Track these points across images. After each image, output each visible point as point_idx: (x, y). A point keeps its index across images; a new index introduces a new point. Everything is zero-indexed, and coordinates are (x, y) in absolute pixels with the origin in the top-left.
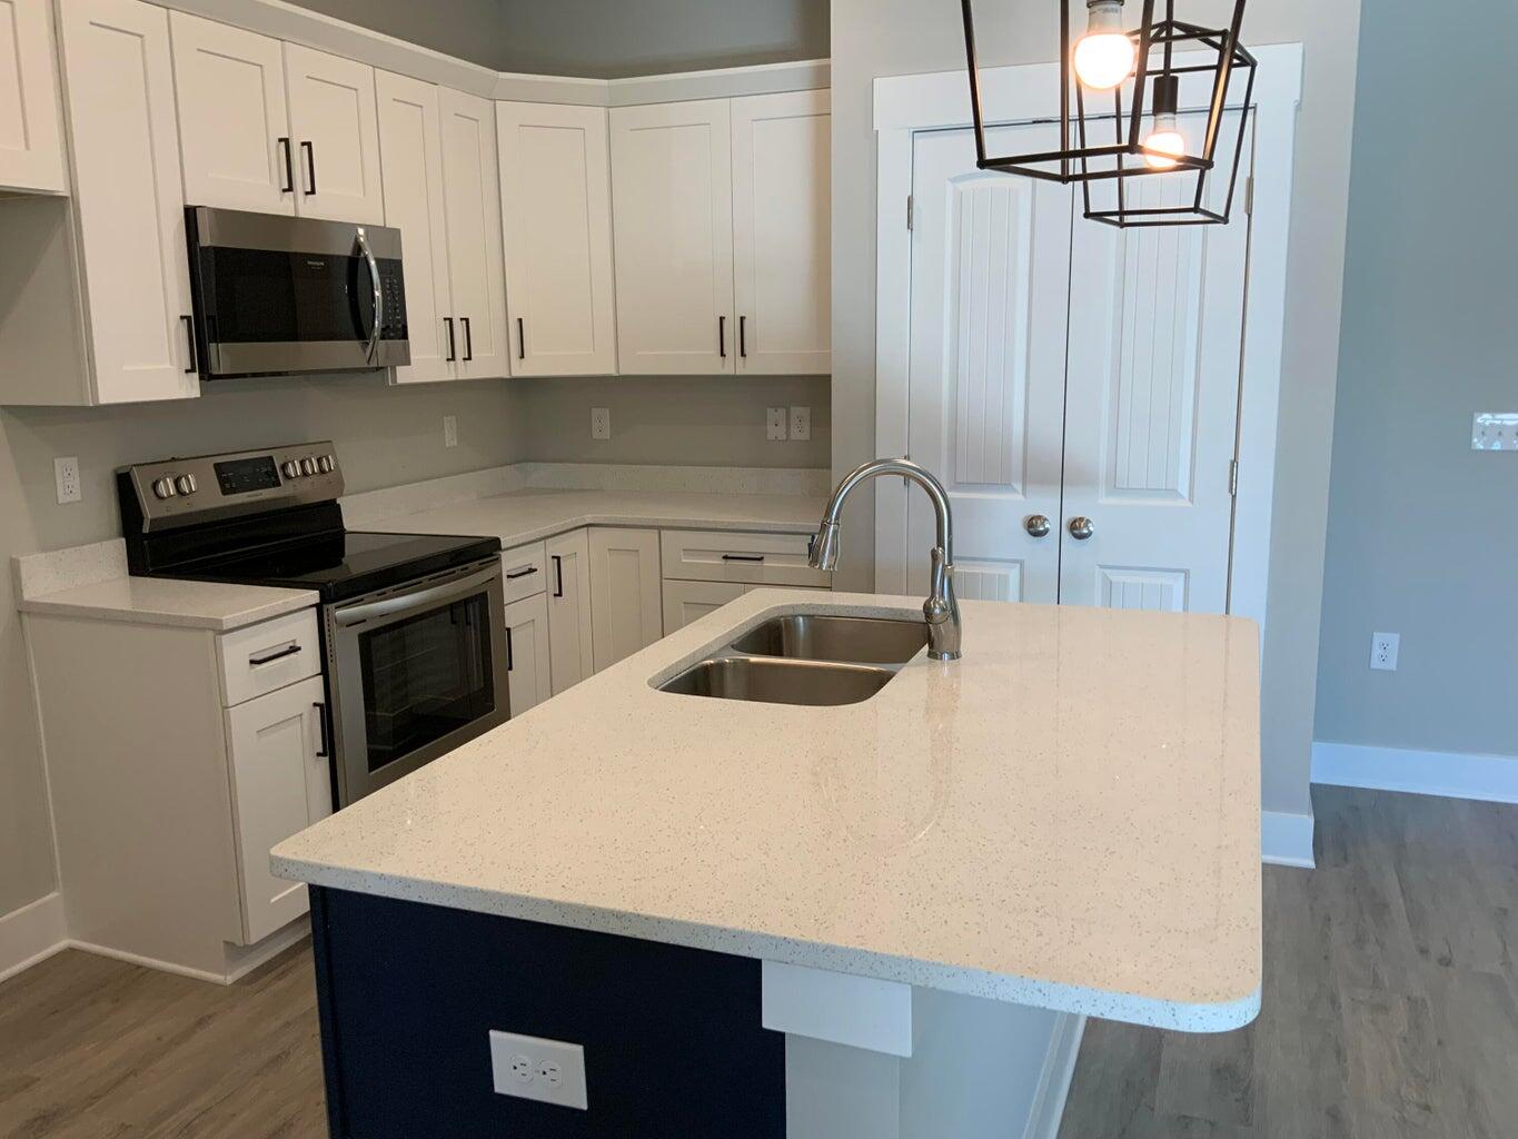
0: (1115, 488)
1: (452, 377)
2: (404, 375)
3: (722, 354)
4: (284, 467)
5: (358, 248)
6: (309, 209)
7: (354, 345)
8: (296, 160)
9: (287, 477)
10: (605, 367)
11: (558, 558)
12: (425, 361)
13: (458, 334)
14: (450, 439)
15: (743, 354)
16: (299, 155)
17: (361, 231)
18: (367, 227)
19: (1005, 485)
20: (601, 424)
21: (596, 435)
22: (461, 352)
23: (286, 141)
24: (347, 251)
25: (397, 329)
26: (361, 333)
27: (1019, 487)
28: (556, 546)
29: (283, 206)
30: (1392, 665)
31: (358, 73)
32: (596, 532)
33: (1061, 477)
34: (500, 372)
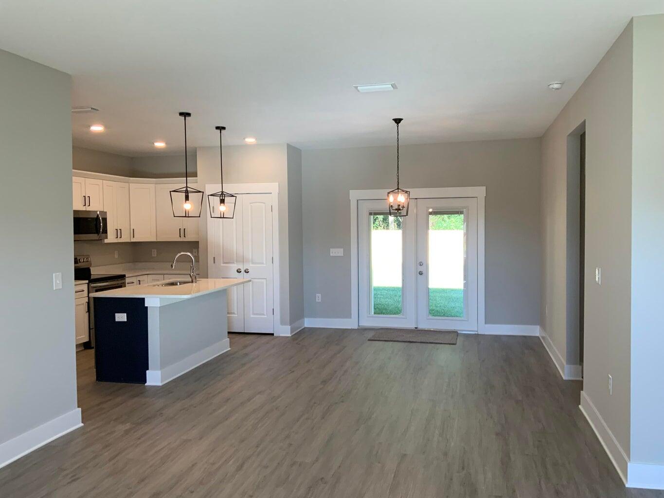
0: (253, 263)
1: (117, 242)
2: (106, 241)
3: (180, 237)
4: (79, 260)
5: (98, 216)
6: (89, 209)
7: (96, 235)
8: (86, 200)
9: (80, 262)
10: (154, 240)
11: (140, 281)
12: (111, 238)
13: (119, 233)
14: (116, 256)
15: (185, 237)
16: (87, 199)
17: (98, 212)
18: (100, 212)
19: (233, 263)
20: (154, 253)
21: (153, 256)
22: (119, 236)
23: (85, 196)
24: (96, 217)
25: (105, 231)
26: (97, 232)
27: (236, 263)
28: (139, 278)
29: (84, 209)
30: (320, 301)
31: (100, 182)
32: (149, 276)
33: (243, 260)
34: (128, 240)
